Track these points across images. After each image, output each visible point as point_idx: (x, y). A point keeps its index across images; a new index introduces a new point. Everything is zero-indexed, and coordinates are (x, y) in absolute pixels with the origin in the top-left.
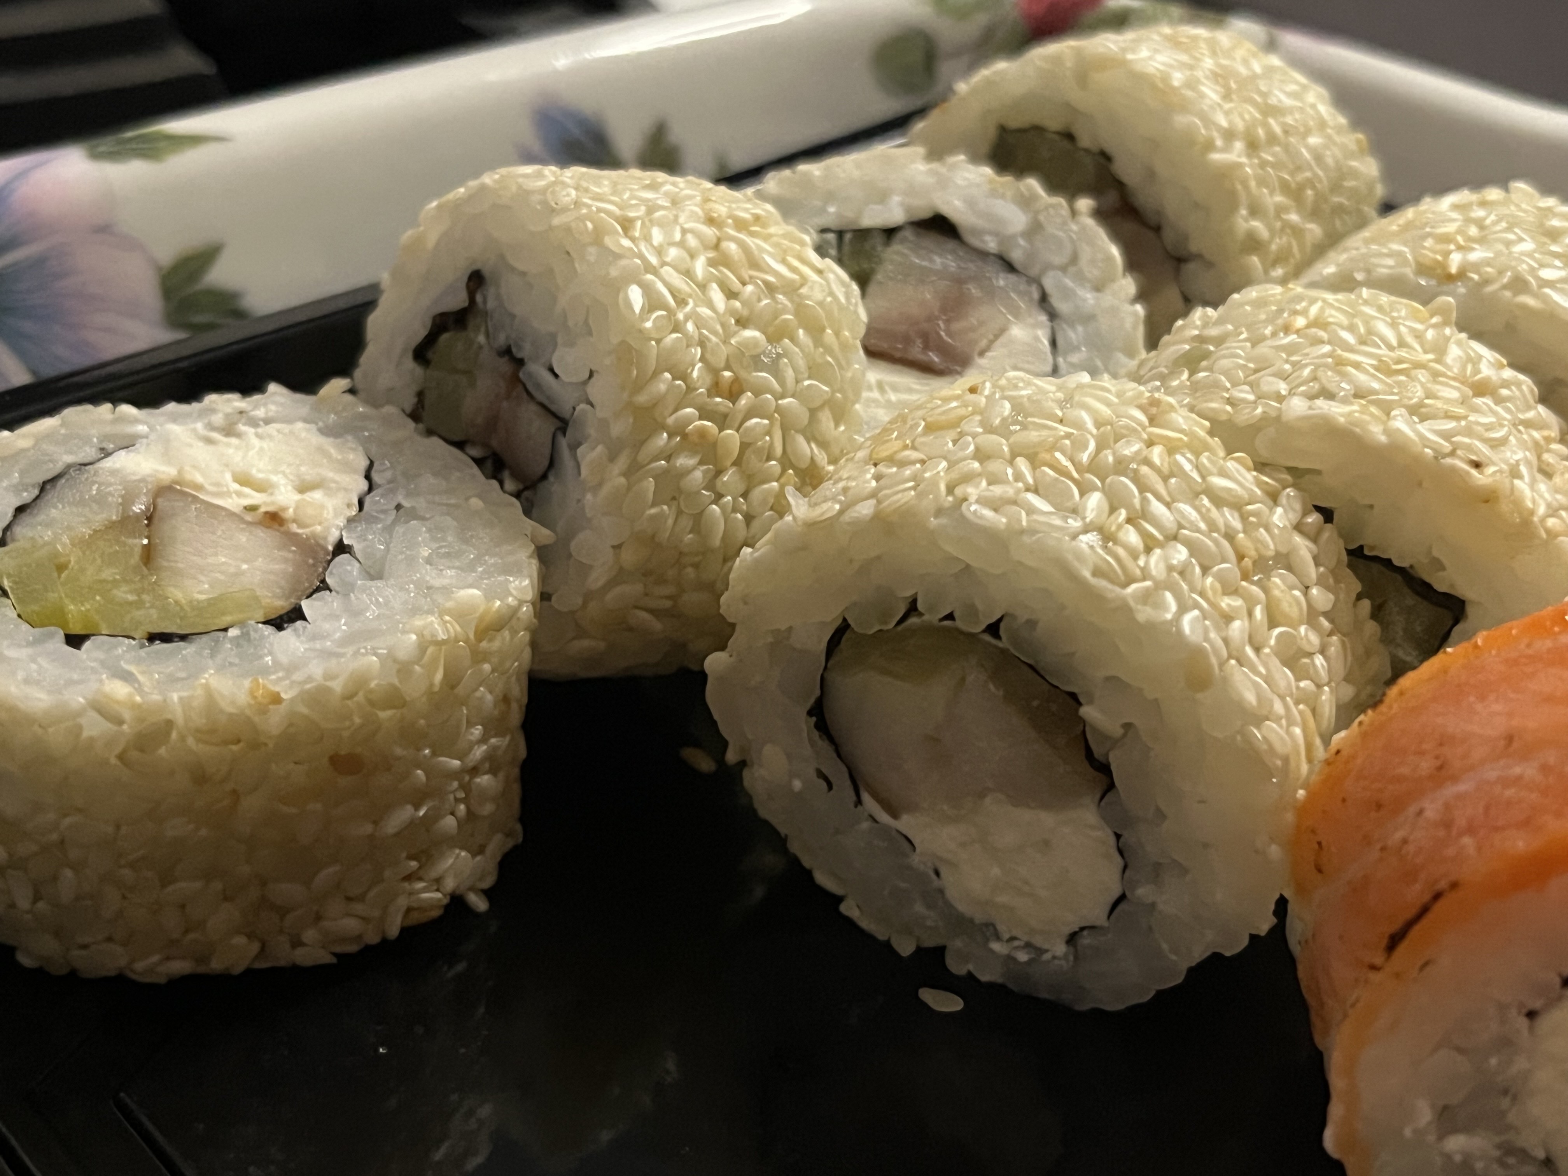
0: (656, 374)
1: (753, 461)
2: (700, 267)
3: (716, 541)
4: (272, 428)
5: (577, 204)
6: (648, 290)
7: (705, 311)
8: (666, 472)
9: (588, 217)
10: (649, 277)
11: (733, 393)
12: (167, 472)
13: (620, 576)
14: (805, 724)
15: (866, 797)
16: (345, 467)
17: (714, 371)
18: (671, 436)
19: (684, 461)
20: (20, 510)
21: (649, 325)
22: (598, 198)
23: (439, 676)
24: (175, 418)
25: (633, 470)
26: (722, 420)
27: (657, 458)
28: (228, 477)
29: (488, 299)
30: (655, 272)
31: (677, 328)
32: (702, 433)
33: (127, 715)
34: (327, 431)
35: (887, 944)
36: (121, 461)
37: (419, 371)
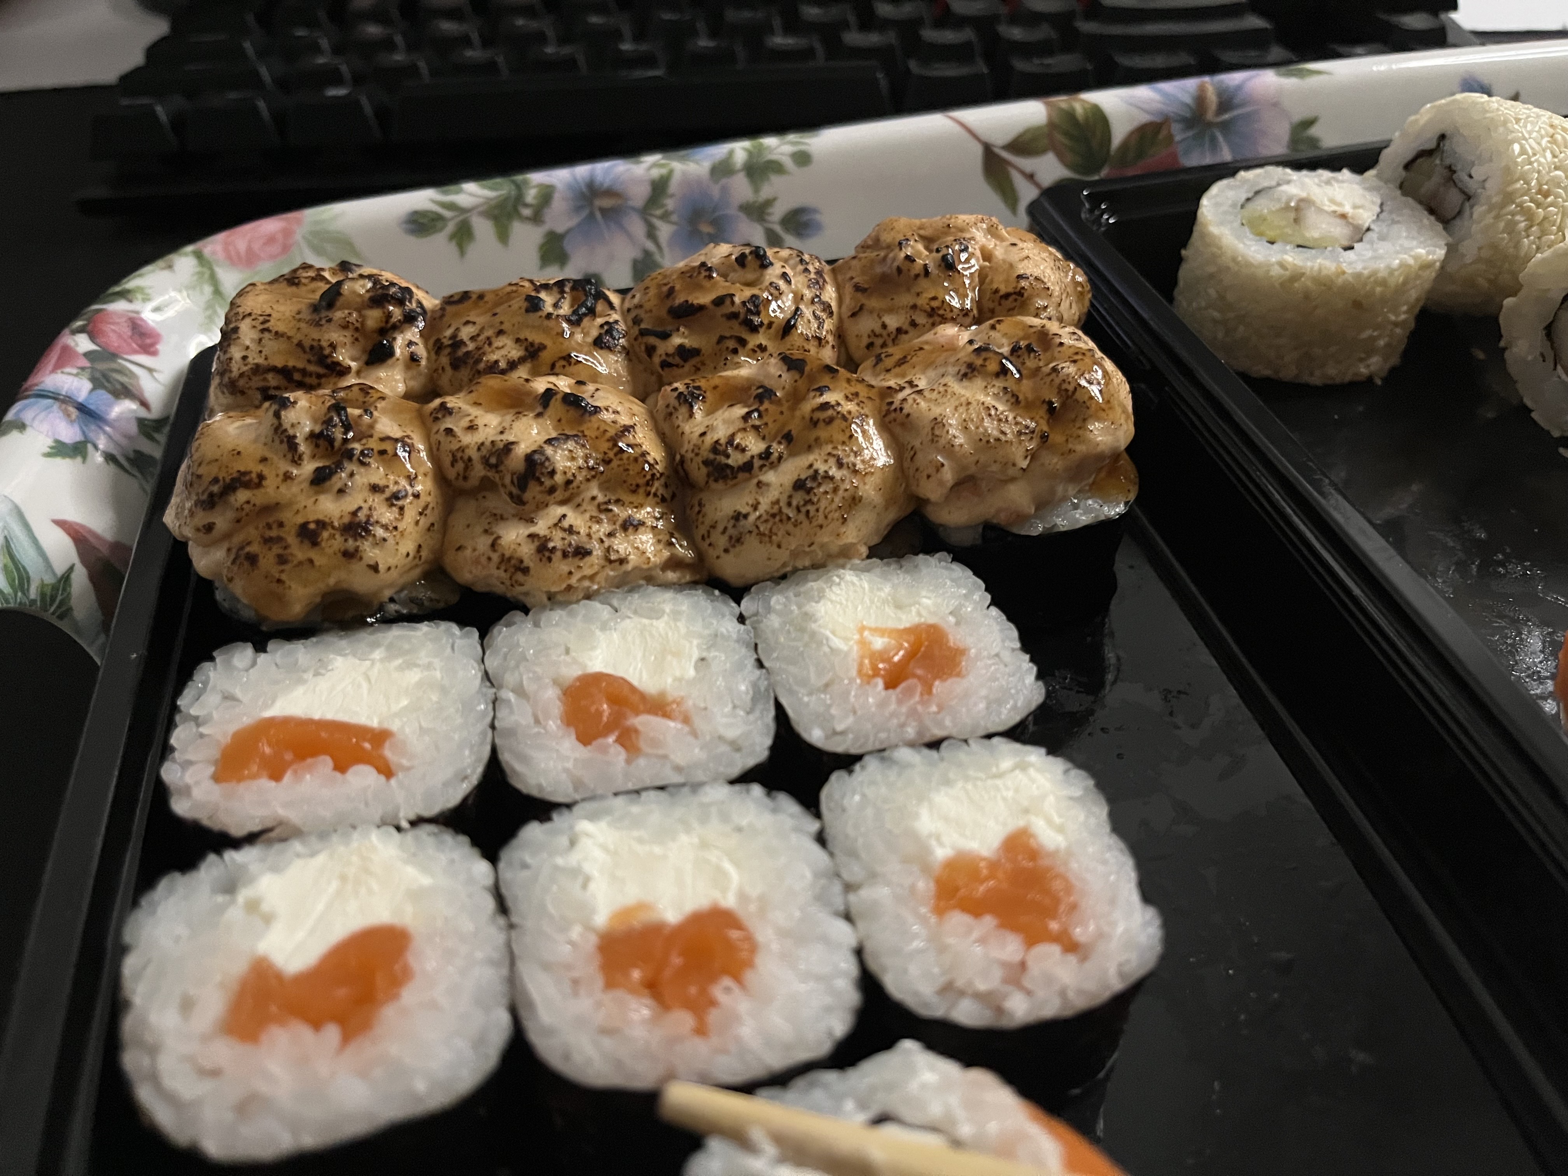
0: (1518, 180)
1: (1546, 225)
2: (1544, 142)
3: (1522, 254)
4: (1345, 185)
5: (1498, 110)
6: (1522, 148)
7: (1542, 160)
8: (1511, 220)
9: (1503, 114)
10: (1524, 142)
11: (1546, 195)
12: (1304, 195)
13: (1478, 260)
14: (1541, 334)
15: (1559, 367)
16: (1373, 203)
17: (1540, 184)
18: (1517, 206)
19: (1518, 218)
20: (1248, 200)
21: (1519, 160)
22: (1506, 109)
23: (1401, 279)
24: (1306, 176)
25: (1497, 217)
26: (1538, 205)
27: (1507, 214)
28: (1326, 199)
29: (1447, 145)
30: (1526, 140)
31: (1531, 163)
32: (1530, 208)
33: (1289, 267)
34: (1366, 189)
35: (1548, 432)
36: (1284, 188)
37: (1404, 173)
